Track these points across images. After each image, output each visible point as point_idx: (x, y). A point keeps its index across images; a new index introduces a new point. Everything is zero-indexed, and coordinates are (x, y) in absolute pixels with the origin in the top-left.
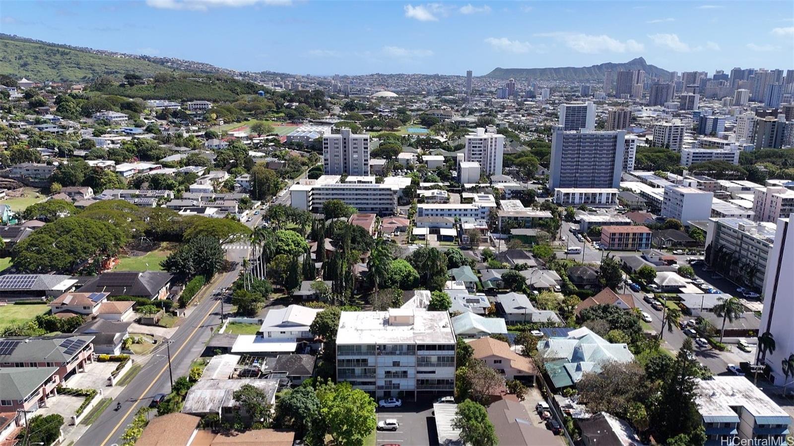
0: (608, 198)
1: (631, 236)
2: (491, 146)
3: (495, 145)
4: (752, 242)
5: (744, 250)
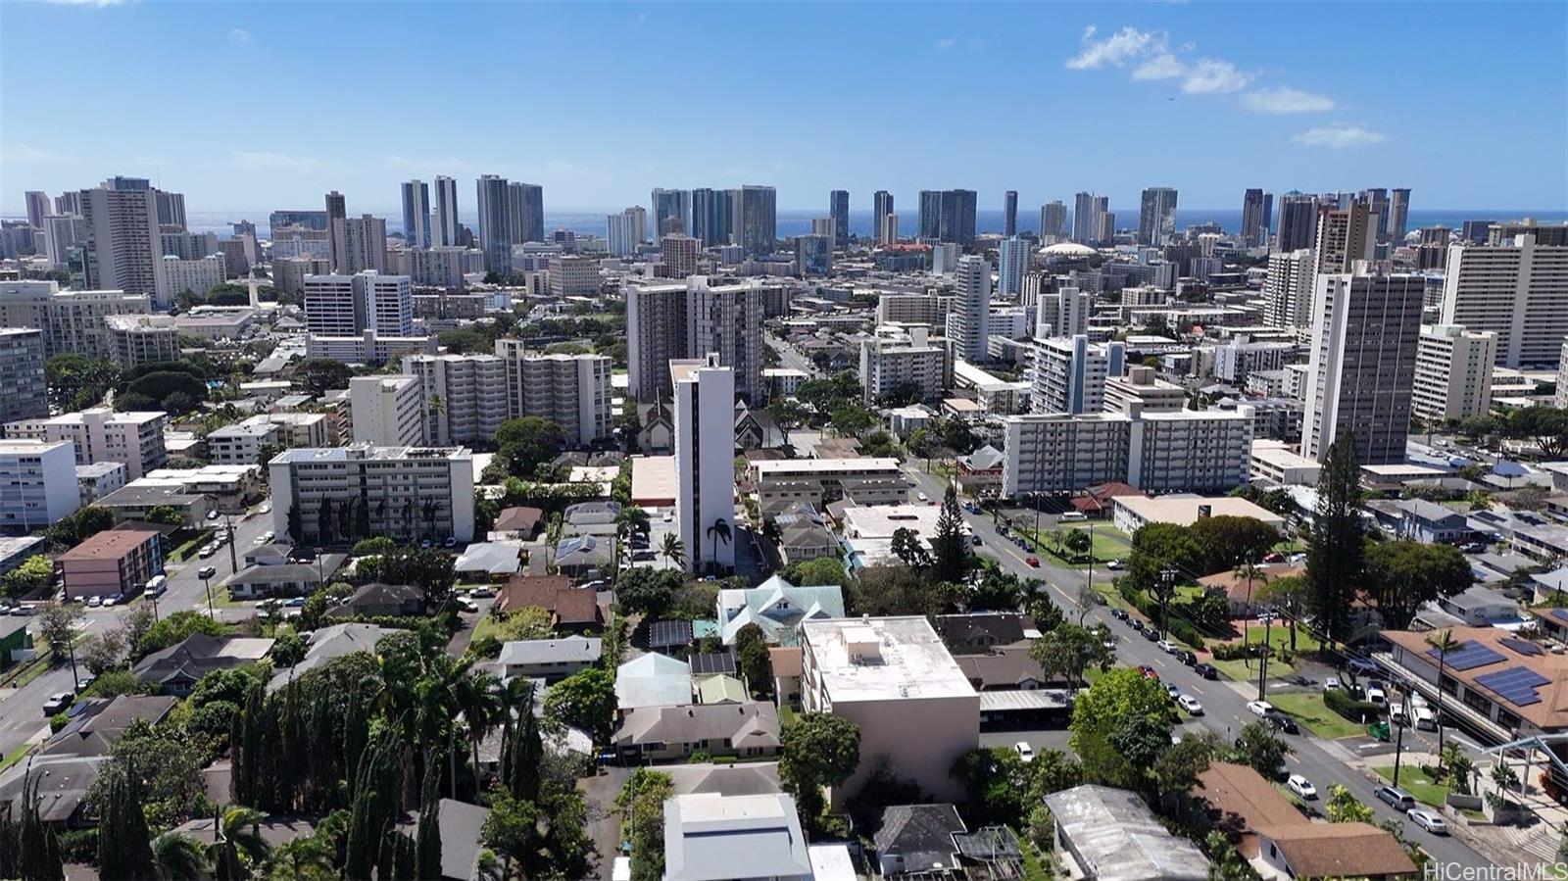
1: (140, 552)
4: (391, 470)
5: (374, 488)
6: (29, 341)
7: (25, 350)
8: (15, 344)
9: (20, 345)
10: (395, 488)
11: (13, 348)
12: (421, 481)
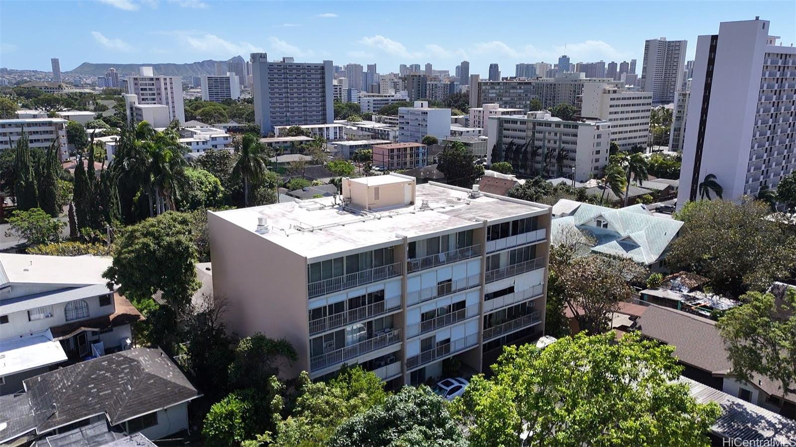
0: (336, 133)
1: (408, 151)
2: (166, 89)
3: (171, 88)
4: (549, 128)
5: (538, 140)
6: (526, 86)
7: (522, 91)
8: (518, 87)
9: (520, 88)
10: (549, 141)
11: (517, 89)
12: (564, 138)
